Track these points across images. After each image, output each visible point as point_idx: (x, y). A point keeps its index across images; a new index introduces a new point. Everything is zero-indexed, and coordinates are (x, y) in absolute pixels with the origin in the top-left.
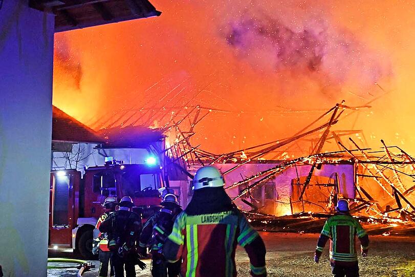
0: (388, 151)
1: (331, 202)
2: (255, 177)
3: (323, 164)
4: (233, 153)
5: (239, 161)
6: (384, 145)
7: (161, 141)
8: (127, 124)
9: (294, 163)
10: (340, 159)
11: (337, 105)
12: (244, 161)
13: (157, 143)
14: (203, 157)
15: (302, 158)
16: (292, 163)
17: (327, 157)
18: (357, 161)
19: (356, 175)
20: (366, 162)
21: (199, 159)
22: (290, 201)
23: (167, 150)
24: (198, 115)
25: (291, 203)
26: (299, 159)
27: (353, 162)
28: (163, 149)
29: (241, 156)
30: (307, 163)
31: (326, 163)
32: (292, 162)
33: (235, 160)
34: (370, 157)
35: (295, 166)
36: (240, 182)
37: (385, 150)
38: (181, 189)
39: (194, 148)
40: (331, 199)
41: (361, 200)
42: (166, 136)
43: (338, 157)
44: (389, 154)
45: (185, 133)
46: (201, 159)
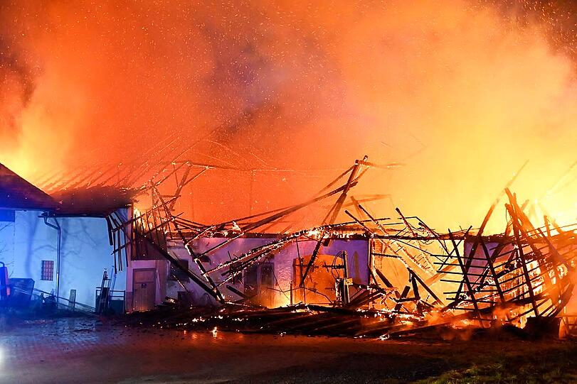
0: (407, 223)
1: (337, 289)
2: (246, 256)
3: (332, 239)
4: (224, 225)
5: (231, 235)
6: (401, 214)
7: (128, 207)
8: (95, 184)
9: (295, 237)
10: (352, 233)
11: (357, 161)
12: (237, 235)
13: (122, 211)
14: (187, 228)
15: (305, 231)
16: (292, 238)
17: (337, 229)
18: (373, 235)
19: (371, 254)
20: (383, 237)
21: (180, 232)
22: (291, 288)
23: (136, 219)
24: (187, 173)
25: (291, 290)
26: (301, 232)
27: (369, 236)
28: (129, 218)
29: (234, 228)
30: (311, 238)
31: (335, 237)
32: (292, 236)
33: (226, 233)
34: (388, 230)
35: (297, 241)
36: (227, 263)
37: (403, 221)
38: (157, 271)
39: (174, 218)
40: (336, 285)
41: (375, 286)
42: (136, 201)
43: (351, 229)
44: (409, 227)
45: (165, 196)
46: (182, 231)
